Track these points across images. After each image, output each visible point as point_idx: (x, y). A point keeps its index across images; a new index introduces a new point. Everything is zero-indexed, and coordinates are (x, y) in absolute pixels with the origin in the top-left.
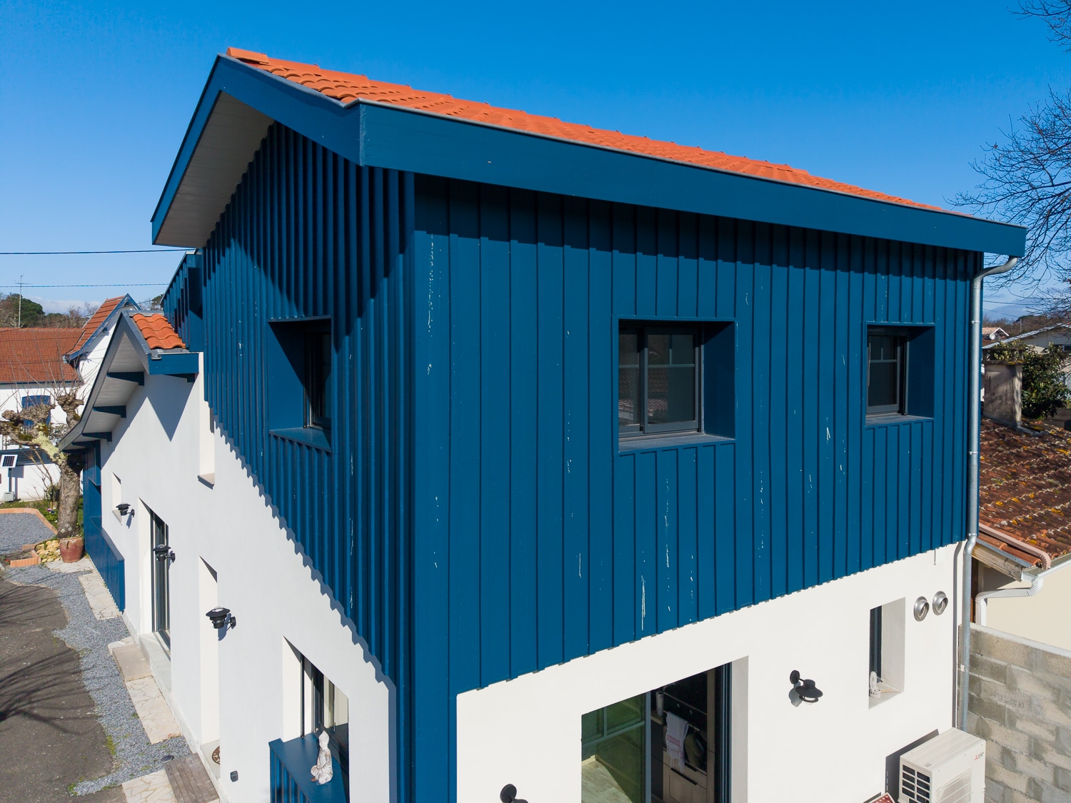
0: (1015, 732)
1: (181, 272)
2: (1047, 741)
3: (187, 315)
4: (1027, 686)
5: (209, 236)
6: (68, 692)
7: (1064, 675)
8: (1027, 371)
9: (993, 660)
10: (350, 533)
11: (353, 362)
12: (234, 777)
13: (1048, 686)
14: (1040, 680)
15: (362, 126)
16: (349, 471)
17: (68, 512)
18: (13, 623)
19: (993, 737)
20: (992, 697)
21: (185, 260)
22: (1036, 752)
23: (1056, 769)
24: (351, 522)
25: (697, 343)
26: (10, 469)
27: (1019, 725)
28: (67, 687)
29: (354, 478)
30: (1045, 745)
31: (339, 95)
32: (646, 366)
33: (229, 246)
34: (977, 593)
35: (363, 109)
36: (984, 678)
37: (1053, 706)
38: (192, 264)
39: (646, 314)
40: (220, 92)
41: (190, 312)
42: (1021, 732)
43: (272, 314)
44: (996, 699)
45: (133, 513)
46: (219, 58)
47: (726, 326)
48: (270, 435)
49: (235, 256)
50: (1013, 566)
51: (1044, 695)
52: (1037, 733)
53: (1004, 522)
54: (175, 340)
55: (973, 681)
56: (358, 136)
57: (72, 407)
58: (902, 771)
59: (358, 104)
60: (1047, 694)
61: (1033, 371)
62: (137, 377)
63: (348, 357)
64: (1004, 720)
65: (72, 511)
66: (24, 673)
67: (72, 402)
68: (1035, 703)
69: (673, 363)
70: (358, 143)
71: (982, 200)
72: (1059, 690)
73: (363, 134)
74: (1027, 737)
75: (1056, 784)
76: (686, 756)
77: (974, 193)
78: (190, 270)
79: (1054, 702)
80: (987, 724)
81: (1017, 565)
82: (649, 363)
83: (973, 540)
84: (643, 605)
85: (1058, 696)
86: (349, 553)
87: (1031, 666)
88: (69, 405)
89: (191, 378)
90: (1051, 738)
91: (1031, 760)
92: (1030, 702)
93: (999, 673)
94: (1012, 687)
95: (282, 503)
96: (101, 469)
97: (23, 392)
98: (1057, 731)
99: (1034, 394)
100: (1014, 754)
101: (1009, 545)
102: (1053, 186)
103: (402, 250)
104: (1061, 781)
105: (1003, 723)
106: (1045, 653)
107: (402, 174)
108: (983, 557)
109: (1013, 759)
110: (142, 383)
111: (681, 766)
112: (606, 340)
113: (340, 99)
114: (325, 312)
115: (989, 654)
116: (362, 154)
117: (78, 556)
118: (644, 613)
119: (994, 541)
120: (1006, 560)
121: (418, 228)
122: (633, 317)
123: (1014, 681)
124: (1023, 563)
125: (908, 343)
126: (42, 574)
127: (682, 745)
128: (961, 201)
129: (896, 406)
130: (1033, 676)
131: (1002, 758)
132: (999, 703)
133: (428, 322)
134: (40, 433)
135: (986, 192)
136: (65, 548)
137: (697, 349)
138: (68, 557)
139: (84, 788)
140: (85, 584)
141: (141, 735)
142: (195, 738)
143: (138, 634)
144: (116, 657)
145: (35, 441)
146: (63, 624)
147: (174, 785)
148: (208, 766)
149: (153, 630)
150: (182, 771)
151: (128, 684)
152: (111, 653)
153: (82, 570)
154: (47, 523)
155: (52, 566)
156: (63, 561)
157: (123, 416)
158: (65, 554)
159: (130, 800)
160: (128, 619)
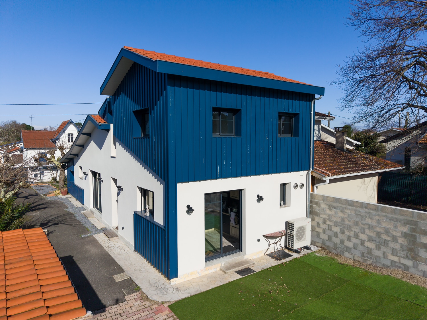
0: (320, 218)
1: (105, 103)
2: (327, 219)
3: (107, 114)
4: (323, 206)
5: (114, 92)
6: (73, 220)
7: (330, 201)
8: (366, 141)
9: (315, 200)
10: (154, 153)
11: (154, 116)
12: (123, 228)
13: (327, 205)
14: (325, 204)
15: (158, 64)
16: (154, 140)
17: (62, 182)
18: (53, 207)
19: (315, 220)
20: (315, 210)
21: (106, 100)
22: (324, 222)
23: (329, 225)
24: (154, 151)
25: (234, 115)
26: (40, 172)
27: (321, 216)
28: (73, 219)
29: (155, 142)
30: (326, 220)
31: (152, 58)
32: (221, 120)
33: (121, 94)
34: (315, 185)
35: (158, 61)
36: (313, 205)
37: (328, 210)
38: (108, 100)
39: (219, 106)
40: (122, 56)
41: (108, 113)
42: (321, 217)
43: (133, 109)
44: (316, 210)
45: (87, 174)
46: (122, 49)
47: (240, 110)
48: (133, 138)
49: (122, 97)
50: (321, 176)
51: (326, 207)
52: (325, 217)
53: (324, 168)
54: (103, 121)
55: (311, 207)
56: (157, 66)
57: (62, 150)
58: (288, 224)
59: (157, 60)
60: (327, 207)
61: (368, 141)
62: (89, 135)
63: (153, 115)
64: (318, 215)
65: (63, 182)
66: (60, 217)
67: (62, 148)
68: (324, 209)
69: (228, 119)
70: (157, 68)
71: (338, 83)
72: (329, 205)
73: (158, 66)
74: (322, 219)
75: (329, 229)
76: (235, 222)
77: (336, 81)
78: (108, 102)
79: (328, 209)
80: (314, 217)
81: (322, 176)
82: (221, 119)
83: (311, 170)
84: (219, 171)
85: (329, 207)
87: (324, 200)
89: (108, 130)
90: (328, 218)
91: (323, 224)
92: (323, 210)
93: (317, 203)
94: (319, 207)
95: (137, 153)
96: (74, 166)
97: (39, 151)
98: (329, 216)
99: (369, 149)
100: (320, 224)
101: (322, 172)
102: (359, 78)
103: (165, 90)
104: (330, 228)
105: (317, 216)
106: (327, 196)
107: (165, 74)
108: (314, 174)
109: (320, 225)
110: (91, 136)
111: (234, 225)
112: (210, 113)
113: (152, 59)
114: (147, 106)
115: (315, 199)
116: (158, 70)
117: (66, 194)
118: (219, 173)
119: (318, 171)
120: (319, 175)
121: (168, 85)
122: (216, 106)
123: (320, 205)
124: (323, 175)
125: (293, 118)
126: (57, 198)
127: (234, 219)
128: (333, 83)
129: (290, 135)
130: (324, 203)
131: (317, 225)
132: (317, 211)
133: (170, 105)
134: (53, 158)
135: (340, 80)
136: (62, 191)
138: (63, 194)
139: (83, 236)
140: (70, 200)
141: (95, 228)
142: (110, 226)
143: (89, 208)
144: (84, 214)
145: (51, 160)
146: (67, 208)
147: (107, 234)
148: (115, 231)
149: (94, 207)
150: (108, 232)
151: (89, 219)
152: (82, 213)
153: (68, 197)
154: (54, 187)
155: (59, 196)
156: (62, 195)
157: (83, 147)
158: (62, 193)
159: (96, 238)
160: (85, 206)
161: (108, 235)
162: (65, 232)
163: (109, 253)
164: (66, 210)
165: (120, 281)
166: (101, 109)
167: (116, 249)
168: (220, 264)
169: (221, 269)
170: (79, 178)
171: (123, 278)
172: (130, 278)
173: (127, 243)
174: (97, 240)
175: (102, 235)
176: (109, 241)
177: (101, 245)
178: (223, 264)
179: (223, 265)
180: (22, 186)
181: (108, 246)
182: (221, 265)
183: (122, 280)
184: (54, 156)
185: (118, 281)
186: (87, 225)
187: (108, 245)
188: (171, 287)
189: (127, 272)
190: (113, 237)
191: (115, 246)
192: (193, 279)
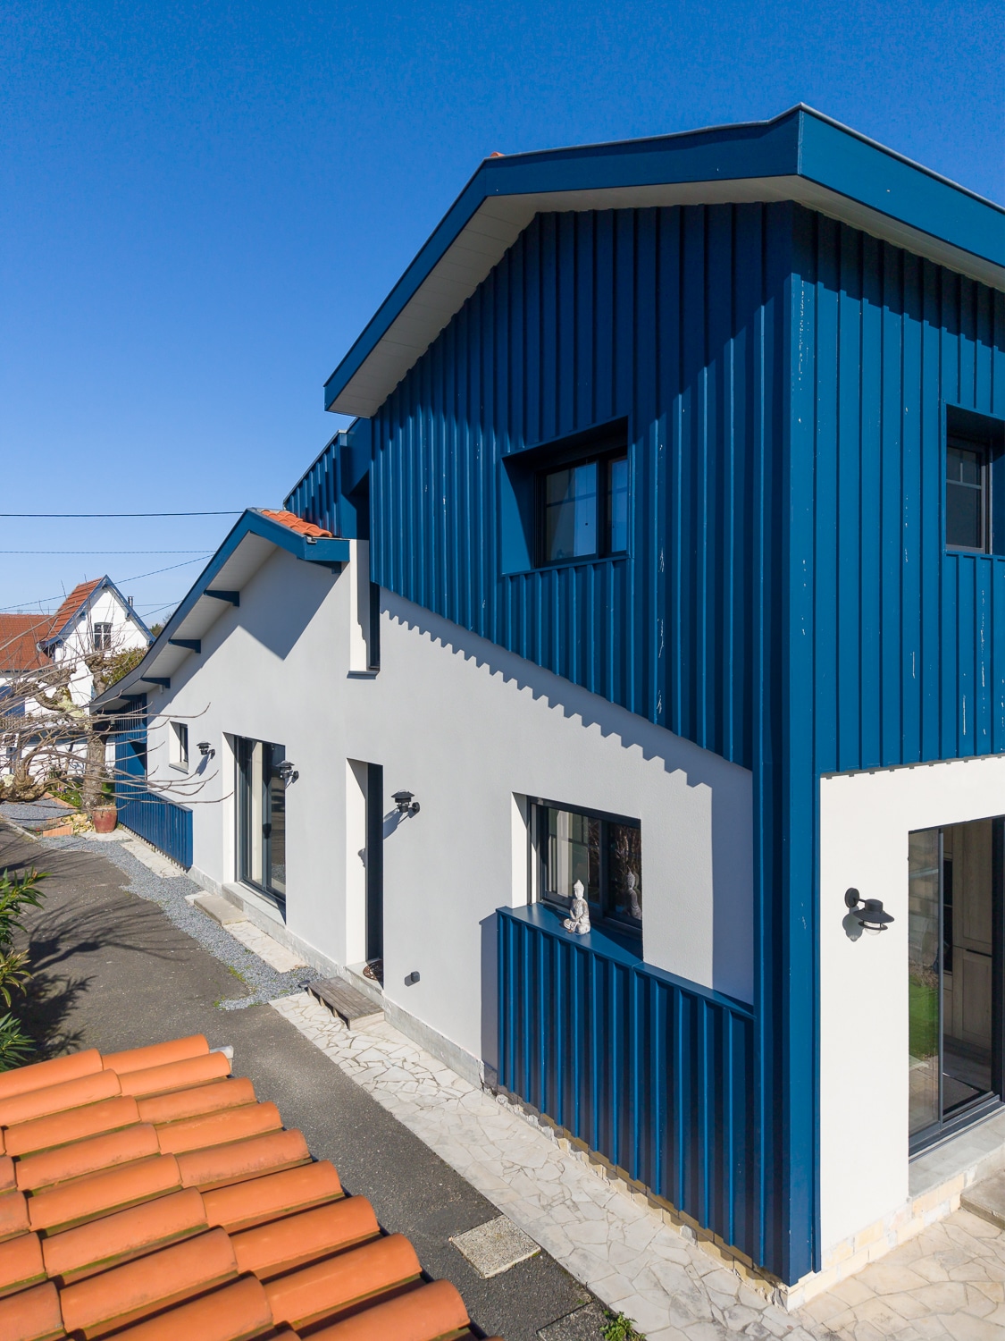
3: (335, 500)
5: (383, 402)
10: (658, 633)
16: (657, 569)
24: (659, 623)
25: (981, 460)
29: (666, 576)
38: (343, 443)
39: (967, 403)
40: (485, 198)
43: (510, 446)
45: (212, 752)
48: (502, 578)
57: (100, 668)
62: (232, 597)
65: (98, 783)
67: (100, 662)
69: (963, 481)
70: (797, 150)
78: (341, 452)
86: (657, 655)
88: (97, 665)
89: (337, 567)
96: (148, 726)
103: (764, 302)
110: (237, 604)
114: (615, 413)
116: (800, 162)
117: (113, 826)
121: (794, 270)
126: (79, 842)
134: (64, 697)
136: (99, 816)
137: (984, 468)
138: (103, 827)
139: (229, 1005)
140: (131, 850)
141: (264, 968)
142: (335, 962)
143: (220, 884)
144: (201, 906)
145: (60, 705)
146: (128, 882)
147: (330, 1001)
148: (361, 984)
149: (236, 880)
150: (331, 990)
151: (225, 927)
152: (192, 902)
153: (121, 839)
154: (60, 802)
155: (86, 835)
156: (97, 831)
157: (196, 648)
158: (97, 824)
159: (285, 1015)
160: (199, 873)
161: (336, 1006)
162: (149, 989)
163: (377, 1096)
164: (125, 888)
165: (498, 1271)
166: (300, 485)
167: (396, 1073)
168: (961, 1178)
169: (966, 1205)
170: (171, 766)
171: (512, 1258)
172: (543, 1251)
173: (441, 1049)
174: (294, 1028)
175: (305, 998)
176: (351, 1034)
177: (317, 1050)
178: (971, 1175)
179: (970, 1183)
180: (14, 792)
181: (354, 1059)
182: (965, 1182)
183: (508, 1266)
184: (68, 691)
185: (491, 1274)
186: (227, 956)
187: (351, 1053)
188: (793, 1324)
189: (512, 1213)
190: (362, 1014)
191: (383, 1057)
192: (869, 1265)
